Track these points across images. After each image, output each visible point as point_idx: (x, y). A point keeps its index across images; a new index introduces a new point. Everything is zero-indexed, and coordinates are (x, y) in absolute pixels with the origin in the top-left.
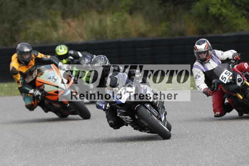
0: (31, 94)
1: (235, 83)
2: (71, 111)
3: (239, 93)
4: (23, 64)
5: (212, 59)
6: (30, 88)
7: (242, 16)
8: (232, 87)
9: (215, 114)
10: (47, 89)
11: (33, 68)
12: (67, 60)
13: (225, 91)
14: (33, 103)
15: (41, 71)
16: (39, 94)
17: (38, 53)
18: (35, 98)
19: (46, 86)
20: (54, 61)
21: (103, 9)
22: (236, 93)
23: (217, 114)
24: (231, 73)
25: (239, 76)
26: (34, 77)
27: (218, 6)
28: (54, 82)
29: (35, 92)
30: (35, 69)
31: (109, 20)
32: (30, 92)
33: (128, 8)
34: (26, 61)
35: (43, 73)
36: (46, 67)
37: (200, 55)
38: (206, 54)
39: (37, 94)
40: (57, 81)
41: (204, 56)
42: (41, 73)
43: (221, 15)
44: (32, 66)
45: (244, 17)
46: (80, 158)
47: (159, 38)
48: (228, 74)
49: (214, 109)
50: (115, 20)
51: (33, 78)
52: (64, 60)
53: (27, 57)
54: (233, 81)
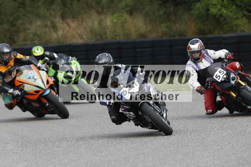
0: (10, 93)
1: (229, 81)
2: (49, 110)
3: (232, 92)
4: (2, 64)
5: (205, 59)
6: (9, 88)
7: (242, 17)
8: (226, 85)
9: (207, 111)
10: (27, 88)
11: (12, 68)
12: (43, 60)
13: (219, 89)
14: (12, 102)
15: (21, 71)
16: (18, 94)
17: (17, 54)
18: (14, 97)
19: (26, 85)
20: (33, 61)
21: (103, 9)
22: (229, 91)
23: (209, 112)
24: (225, 72)
25: (233, 74)
26: (13, 76)
27: (219, 7)
28: (34, 82)
29: (15, 92)
30: (14, 69)
31: (109, 21)
32: (9, 92)
33: (128, 9)
34: (6, 62)
35: (22, 73)
36: (26, 67)
37: (194, 55)
38: (199, 54)
39: (16, 93)
40: (36, 81)
41: (197, 55)
42: (20, 73)
43: (221, 15)
44: (11, 67)
45: (244, 18)
46: (79, 160)
47: (159, 39)
48: (222, 73)
49: (206, 107)
50: (115, 20)
51: (12, 78)
52: (40, 61)
53: (7, 57)
54: (227, 80)
